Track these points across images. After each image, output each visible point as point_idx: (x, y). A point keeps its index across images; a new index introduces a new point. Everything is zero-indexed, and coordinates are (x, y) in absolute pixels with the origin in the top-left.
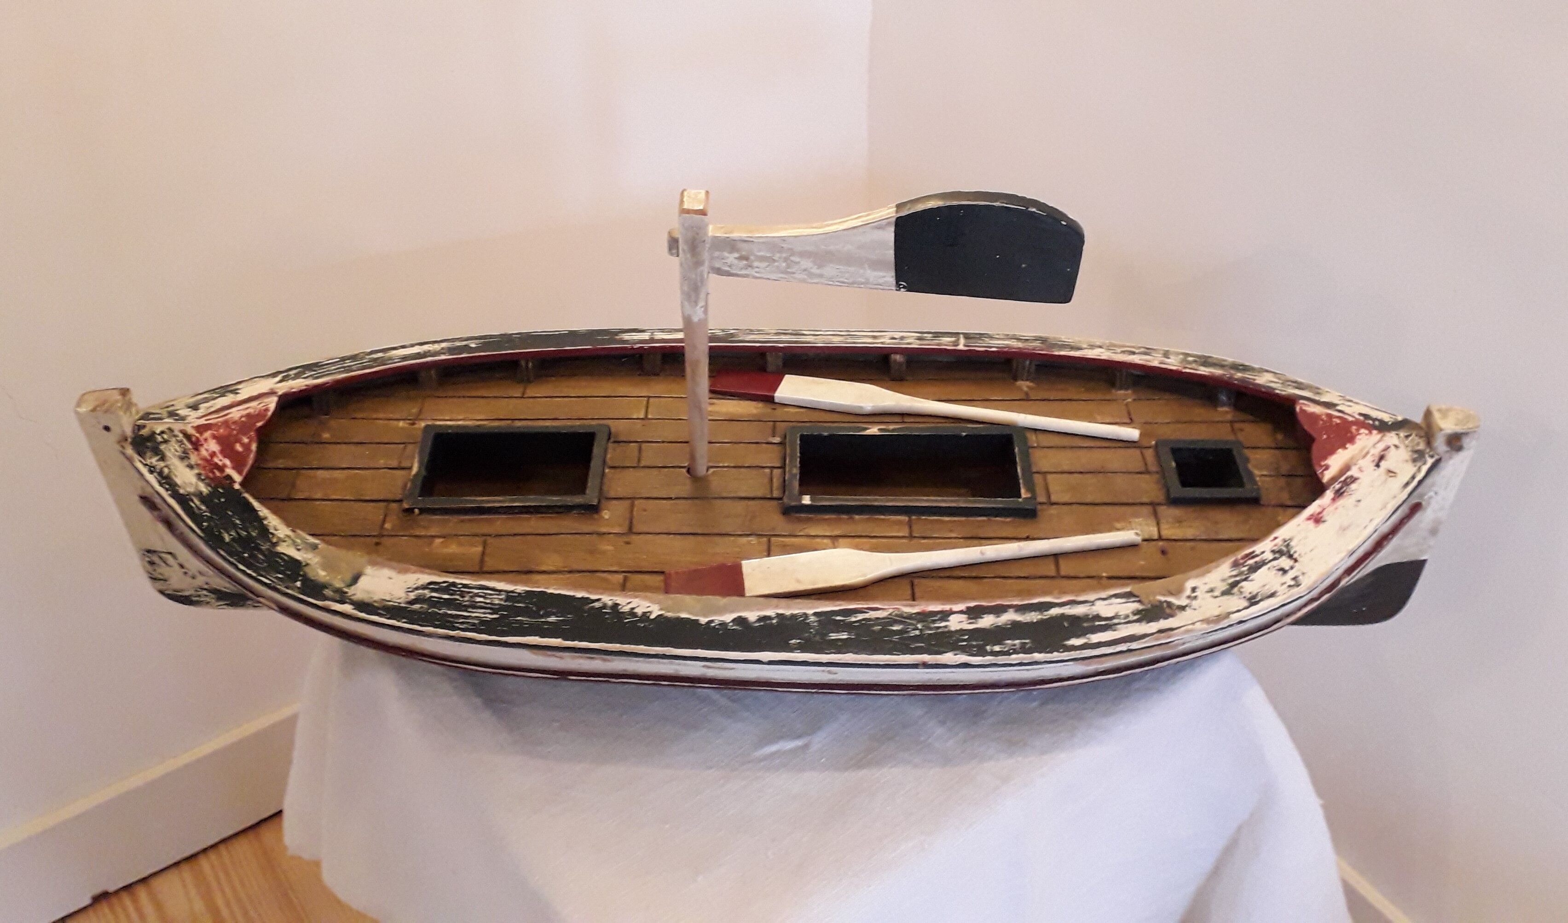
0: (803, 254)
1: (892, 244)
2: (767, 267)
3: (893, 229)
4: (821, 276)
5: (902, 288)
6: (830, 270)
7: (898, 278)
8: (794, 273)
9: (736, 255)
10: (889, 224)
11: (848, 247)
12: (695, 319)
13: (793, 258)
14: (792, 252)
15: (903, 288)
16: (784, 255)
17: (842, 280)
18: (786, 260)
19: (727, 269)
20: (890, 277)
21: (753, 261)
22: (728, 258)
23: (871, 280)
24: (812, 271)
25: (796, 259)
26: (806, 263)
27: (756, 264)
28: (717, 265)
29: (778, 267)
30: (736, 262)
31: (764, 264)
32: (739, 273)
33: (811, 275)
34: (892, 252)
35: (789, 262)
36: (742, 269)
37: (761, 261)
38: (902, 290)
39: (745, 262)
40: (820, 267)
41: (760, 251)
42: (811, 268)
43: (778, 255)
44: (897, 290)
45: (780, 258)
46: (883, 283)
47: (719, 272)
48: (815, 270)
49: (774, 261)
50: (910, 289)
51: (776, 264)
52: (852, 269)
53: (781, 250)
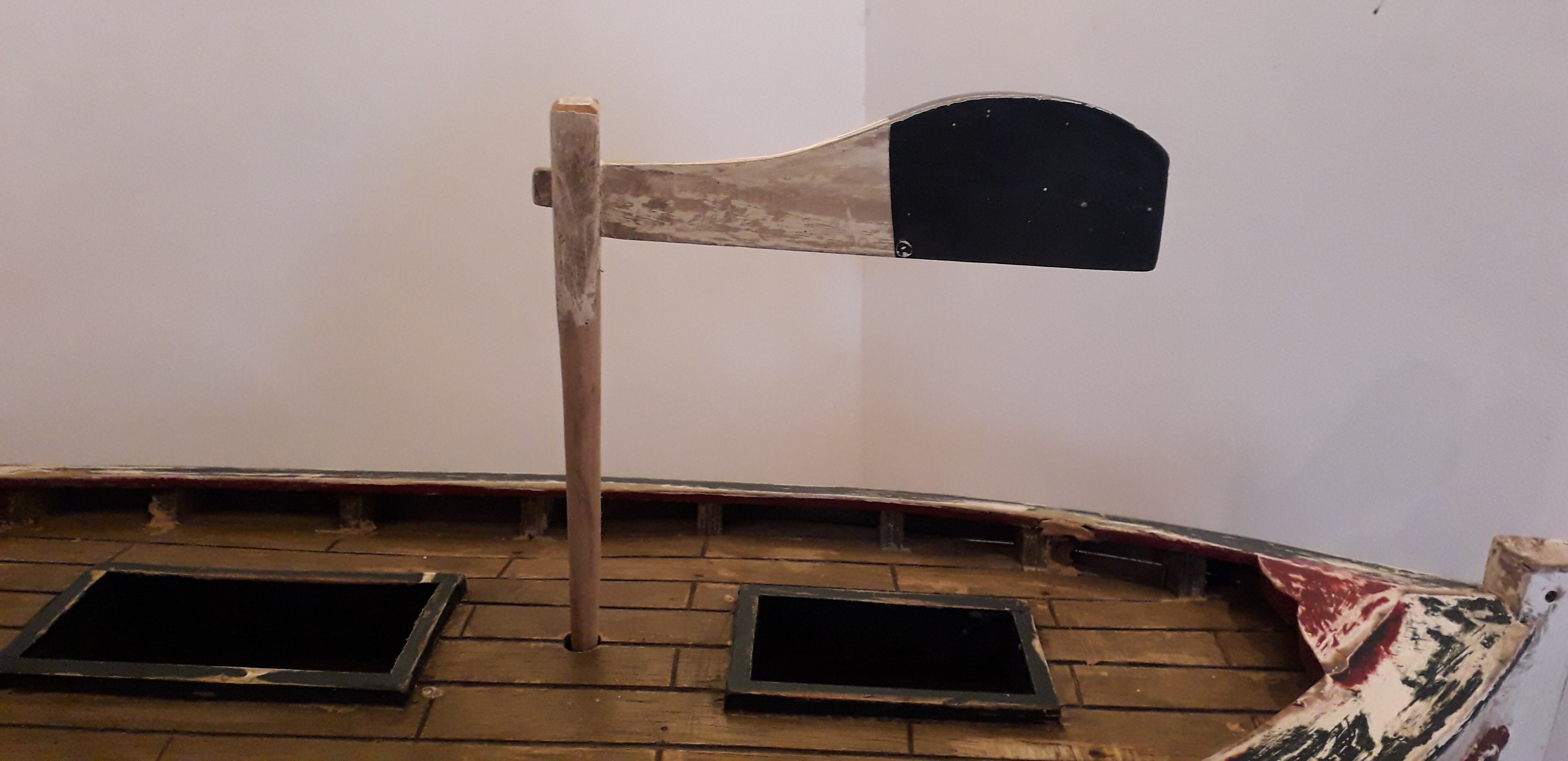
0: (752, 194)
1: (886, 171)
2: (694, 220)
3: (886, 144)
4: (780, 233)
5: (904, 251)
6: (794, 222)
7: (898, 233)
8: (736, 230)
9: (645, 199)
10: (880, 135)
11: (821, 179)
12: (580, 321)
13: (734, 202)
14: (735, 192)
15: (906, 250)
16: (722, 197)
17: (812, 239)
18: (725, 205)
19: (632, 224)
20: (884, 232)
21: (672, 211)
22: (632, 205)
23: (857, 238)
24: (765, 224)
25: (739, 203)
26: (756, 212)
27: (677, 214)
28: (615, 217)
29: (712, 220)
30: (645, 212)
31: (689, 215)
32: (650, 232)
33: (764, 232)
34: (886, 186)
35: (729, 209)
36: (654, 224)
37: (685, 210)
38: (905, 254)
39: (659, 212)
40: (779, 216)
41: (682, 189)
42: (764, 219)
43: (711, 197)
44: (897, 256)
45: (715, 202)
46: (875, 243)
47: (617, 231)
48: (770, 224)
49: (706, 208)
50: (916, 254)
51: (709, 213)
52: (826, 220)
53: (716, 187)
